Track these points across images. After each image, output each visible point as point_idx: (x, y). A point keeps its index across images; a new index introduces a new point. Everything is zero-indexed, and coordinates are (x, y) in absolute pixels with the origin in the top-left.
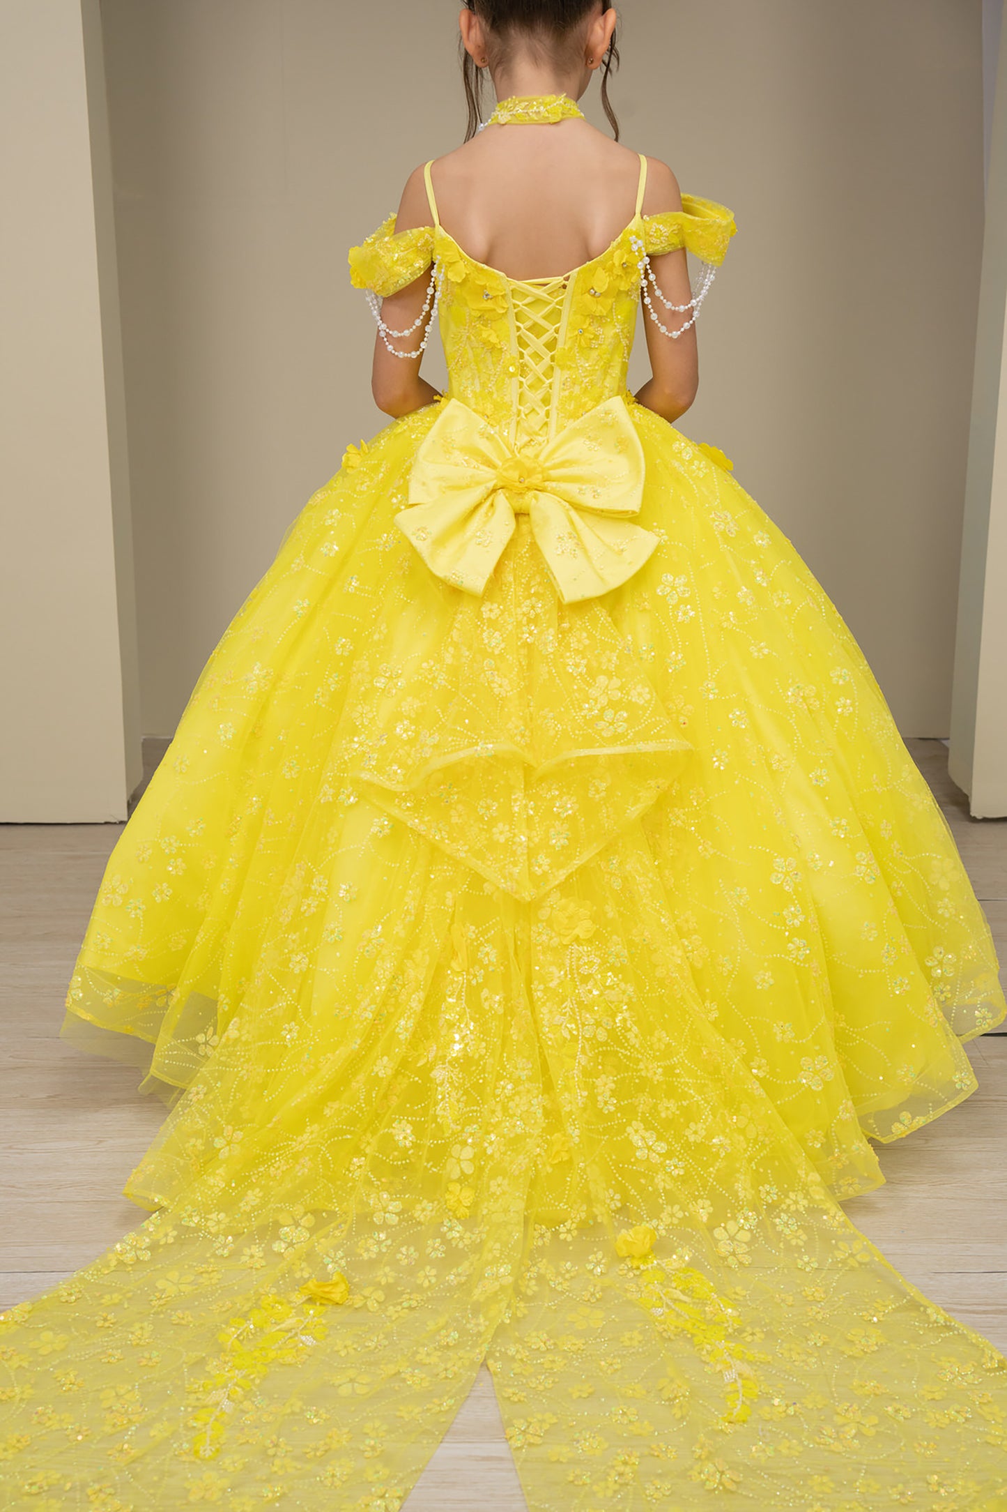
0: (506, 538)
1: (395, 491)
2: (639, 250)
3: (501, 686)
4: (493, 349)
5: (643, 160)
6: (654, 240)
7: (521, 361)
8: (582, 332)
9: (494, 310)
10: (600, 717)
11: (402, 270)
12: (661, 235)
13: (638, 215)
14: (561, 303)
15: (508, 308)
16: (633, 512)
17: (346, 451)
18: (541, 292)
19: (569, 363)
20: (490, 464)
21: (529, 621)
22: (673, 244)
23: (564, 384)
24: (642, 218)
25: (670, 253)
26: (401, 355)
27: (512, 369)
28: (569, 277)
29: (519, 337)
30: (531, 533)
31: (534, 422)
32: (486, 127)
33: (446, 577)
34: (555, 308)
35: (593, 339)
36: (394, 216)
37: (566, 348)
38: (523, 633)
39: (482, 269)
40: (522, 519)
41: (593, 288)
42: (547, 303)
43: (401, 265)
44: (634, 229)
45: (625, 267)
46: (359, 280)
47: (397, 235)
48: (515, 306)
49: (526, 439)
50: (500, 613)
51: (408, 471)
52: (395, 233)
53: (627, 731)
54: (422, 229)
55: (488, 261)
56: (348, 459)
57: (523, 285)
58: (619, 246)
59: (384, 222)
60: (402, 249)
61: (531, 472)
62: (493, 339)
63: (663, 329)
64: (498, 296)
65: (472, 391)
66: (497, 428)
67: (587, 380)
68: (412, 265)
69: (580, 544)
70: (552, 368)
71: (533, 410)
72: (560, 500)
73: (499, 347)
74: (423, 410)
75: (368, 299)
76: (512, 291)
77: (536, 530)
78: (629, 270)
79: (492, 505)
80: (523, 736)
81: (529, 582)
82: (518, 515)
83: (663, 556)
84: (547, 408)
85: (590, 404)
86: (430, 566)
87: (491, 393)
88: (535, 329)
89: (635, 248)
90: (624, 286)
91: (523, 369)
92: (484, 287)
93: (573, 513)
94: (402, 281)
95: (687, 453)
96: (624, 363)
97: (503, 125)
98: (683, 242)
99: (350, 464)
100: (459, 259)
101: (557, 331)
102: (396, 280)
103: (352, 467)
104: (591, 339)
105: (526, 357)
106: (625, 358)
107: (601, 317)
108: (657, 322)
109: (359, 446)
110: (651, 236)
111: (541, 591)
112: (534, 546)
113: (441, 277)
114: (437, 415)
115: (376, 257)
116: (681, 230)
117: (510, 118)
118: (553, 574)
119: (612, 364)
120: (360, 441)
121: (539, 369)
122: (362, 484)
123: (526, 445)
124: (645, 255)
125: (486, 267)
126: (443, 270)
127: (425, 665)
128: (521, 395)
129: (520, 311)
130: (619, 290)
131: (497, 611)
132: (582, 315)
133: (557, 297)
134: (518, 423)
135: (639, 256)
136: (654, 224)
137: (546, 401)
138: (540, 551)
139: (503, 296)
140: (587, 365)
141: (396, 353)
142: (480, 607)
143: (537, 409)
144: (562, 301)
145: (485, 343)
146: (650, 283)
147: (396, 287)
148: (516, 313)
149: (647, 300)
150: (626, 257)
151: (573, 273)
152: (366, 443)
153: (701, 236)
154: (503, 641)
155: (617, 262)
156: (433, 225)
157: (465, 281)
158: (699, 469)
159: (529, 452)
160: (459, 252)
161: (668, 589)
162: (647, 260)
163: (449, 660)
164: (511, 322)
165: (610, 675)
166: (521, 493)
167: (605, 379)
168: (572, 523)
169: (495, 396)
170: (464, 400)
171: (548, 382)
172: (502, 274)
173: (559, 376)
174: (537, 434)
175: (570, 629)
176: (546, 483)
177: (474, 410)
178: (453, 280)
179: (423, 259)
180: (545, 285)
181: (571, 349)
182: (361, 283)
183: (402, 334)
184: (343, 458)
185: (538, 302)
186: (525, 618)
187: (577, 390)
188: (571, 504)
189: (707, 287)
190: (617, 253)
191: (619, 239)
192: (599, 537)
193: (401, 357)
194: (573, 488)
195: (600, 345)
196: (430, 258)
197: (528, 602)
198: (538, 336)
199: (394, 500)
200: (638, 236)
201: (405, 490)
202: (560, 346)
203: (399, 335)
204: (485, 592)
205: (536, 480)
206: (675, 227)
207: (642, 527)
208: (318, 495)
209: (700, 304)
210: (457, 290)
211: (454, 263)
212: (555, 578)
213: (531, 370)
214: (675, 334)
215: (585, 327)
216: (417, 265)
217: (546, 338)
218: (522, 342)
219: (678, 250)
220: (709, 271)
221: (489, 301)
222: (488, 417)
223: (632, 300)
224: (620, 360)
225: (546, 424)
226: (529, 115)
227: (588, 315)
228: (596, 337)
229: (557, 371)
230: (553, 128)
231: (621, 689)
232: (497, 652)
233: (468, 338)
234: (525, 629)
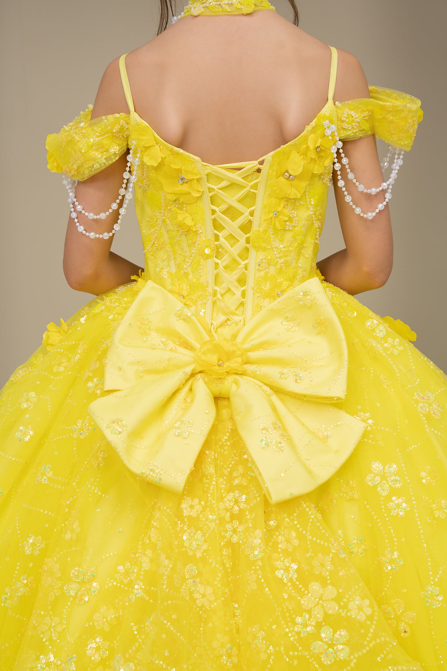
0: (206, 426)
1: (90, 374)
2: (333, 135)
3: (204, 596)
4: (188, 231)
5: (334, 52)
6: (345, 125)
7: (217, 243)
8: (277, 214)
9: (190, 193)
10: (316, 636)
11: (97, 155)
12: (353, 121)
13: (330, 101)
14: (255, 186)
15: (203, 192)
16: (339, 399)
17: (47, 330)
18: (236, 176)
19: (263, 245)
20: (187, 345)
21: (233, 517)
22: (363, 130)
23: (259, 265)
24: (335, 104)
25: (360, 138)
26: (92, 235)
27: (207, 251)
28: (263, 161)
29: (214, 221)
30: (232, 418)
31: (231, 302)
32: (179, 19)
33: (142, 473)
34: (249, 191)
35: (287, 221)
36: (91, 107)
37: (261, 231)
38: (226, 531)
39: (177, 154)
40: (221, 403)
41: (287, 171)
42: (242, 187)
43: (97, 150)
44: (328, 114)
45: (319, 150)
46: (55, 164)
47: (93, 121)
48: (210, 190)
49: (223, 318)
50: (201, 509)
51: (105, 352)
52: (91, 120)
53: (349, 656)
54: (117, 115)
55: (182, 143)
56: (48, 337)
57: (218, 169)
58: (313, 130)
59: (81, 112)
60: (98, 134)
61: (230, 356)
62: (189, 222)
63: (358, 211)
64: (193, 179)
65: (168, 272)
66: (193, 308)
67: (282, 260)
68: (107, 151)
69: (286, 435)
70: (247, 250)
71: (229, 290)
72: (261, 384)
73: (195, 230)
74: (122, 290)
75: (65, 182)
76: (207, 175)
77: (237, 418)
78: (322, 154)
79: (191, 389)
80: (229, 656)
81: (231, 473)
82: (217, 399)
83: (370, 441)
84: (243, 288)
85: (285, 284)
86: (126, 462)
87: (186, 274)
88: (230, 212)
89: (328, 132)
90: (317, 170)
91: (218, 252)
92: (179, 171)
93: (275, 398)
94: (97, 166)
95: (381, 331)
96: (316, 244)
97: (197, 16)
98: (373, 128)
99: (50, 342)
100: (154, 143)
101: (252, 214)
102: (91, 165)
103: (52, 345)
104: (285, 221)
105: (222, 239)
106: (317, 239)
107: (295, 199)
108: (351, 203)
109: (59, 324)
110: (343, 121)
111: (245, 484)
112: (235, 432)
113: (137, 161)
114: (136, 294)
115: (71, 142)
116: (371, 118)
117: (203, 10)
118: (258, 469)
119: (305, 245)
120: (60, 320)
121: (235, 250)
122: (59, 365)
123: (222, 325)
124: (338, 139)
125: (181, 151)
126: (138, 155)
127: (120, 568)
128: (217, 277)
129: (215, 195)
130: (313, 173)
131: (198, 508)
132: (277, 198)
133: (250, 182)
134: (214, 303)
135: (332, 140)
136: (346, 110)
137: (242, 281)
138: (241, 439)
139: (198, 180)
140: (281, 246)
141: (87, 234)
142: (180, 504)
143: (233, 289)
144: (257, 184)
145: (180, 226)
146: (343, 166)
147: (91, 170)
148: (211, 197)
149: (341, 183)
150: (320, 140)
151: (268, 157)
152: (65, 322)
153: (392, 122)
154: (205, 541)
155: (312, 146)
156: (128, 112)
157: (161, 165)
158: (393, 346)
159: (226, 332)
160: (154, 136)
161: (378, 479)
162: (340, 144)
163: (146, 565)
164: (205, 205)
165: (324, 582)
166: (221, 378)
167: (298, 259)
168: (274, 409)
169: (190, 277)
170: (160, 281)
171: (243, 263)
172: (197, 158)
173: (255, 257)
174: (234, 314)
175: (278, 527)
176: (247, 367)
177: (171, 291)
178: (149, 164)
179: (119, 145)
180: (239, 169)
181: (265, 231)
182: (58, 167)
183: (98, 217)
184: (44, 336)
185: (232, 186)
186: (228, 514)
187: (272, 271)
188: (272, 388)
189: (396, 171)
190: (312, 136)
191: (313, 123)
192: (303, 425)
193: (92, 237)
194: (272, 372)
195: (294, 227)
196: (125, 144)
197: (231, 496)
198: (233, 219)
199: (90, 384)
200: (331, 122)
201: (100, 373)
202: (255, 228)
203: (95, 217)
204: (184, 489)
205: (235, 364)
206: (366, 114)
207: (347, 412)
208: (20, 372)
209: (391, 187)
210: (153, 175)
211: (150, 147)
212: (260, 474)
213: (227, 252)
214: (370, 215)
215: (279, 209)
216: (112, 151)
217: (241, 220)
218: (217, 225)
219: (369, 136)
220: (396, 156)
221: (185, 184)
222: (184, 297)
223: (324, 184)
224: (313, 241)
225: (242, 304)
226: (222, 7)
227: (282, 198)
228: (290, 219)
229: (253, 253)
230: (246, 19)
231: (338, 599)
232: (199, 555)
233: (164, 221)
234: (229, 526)
